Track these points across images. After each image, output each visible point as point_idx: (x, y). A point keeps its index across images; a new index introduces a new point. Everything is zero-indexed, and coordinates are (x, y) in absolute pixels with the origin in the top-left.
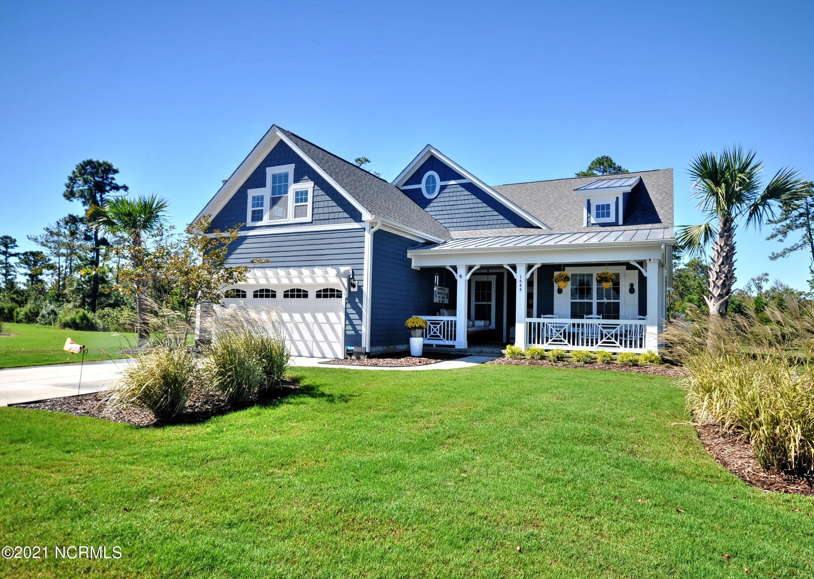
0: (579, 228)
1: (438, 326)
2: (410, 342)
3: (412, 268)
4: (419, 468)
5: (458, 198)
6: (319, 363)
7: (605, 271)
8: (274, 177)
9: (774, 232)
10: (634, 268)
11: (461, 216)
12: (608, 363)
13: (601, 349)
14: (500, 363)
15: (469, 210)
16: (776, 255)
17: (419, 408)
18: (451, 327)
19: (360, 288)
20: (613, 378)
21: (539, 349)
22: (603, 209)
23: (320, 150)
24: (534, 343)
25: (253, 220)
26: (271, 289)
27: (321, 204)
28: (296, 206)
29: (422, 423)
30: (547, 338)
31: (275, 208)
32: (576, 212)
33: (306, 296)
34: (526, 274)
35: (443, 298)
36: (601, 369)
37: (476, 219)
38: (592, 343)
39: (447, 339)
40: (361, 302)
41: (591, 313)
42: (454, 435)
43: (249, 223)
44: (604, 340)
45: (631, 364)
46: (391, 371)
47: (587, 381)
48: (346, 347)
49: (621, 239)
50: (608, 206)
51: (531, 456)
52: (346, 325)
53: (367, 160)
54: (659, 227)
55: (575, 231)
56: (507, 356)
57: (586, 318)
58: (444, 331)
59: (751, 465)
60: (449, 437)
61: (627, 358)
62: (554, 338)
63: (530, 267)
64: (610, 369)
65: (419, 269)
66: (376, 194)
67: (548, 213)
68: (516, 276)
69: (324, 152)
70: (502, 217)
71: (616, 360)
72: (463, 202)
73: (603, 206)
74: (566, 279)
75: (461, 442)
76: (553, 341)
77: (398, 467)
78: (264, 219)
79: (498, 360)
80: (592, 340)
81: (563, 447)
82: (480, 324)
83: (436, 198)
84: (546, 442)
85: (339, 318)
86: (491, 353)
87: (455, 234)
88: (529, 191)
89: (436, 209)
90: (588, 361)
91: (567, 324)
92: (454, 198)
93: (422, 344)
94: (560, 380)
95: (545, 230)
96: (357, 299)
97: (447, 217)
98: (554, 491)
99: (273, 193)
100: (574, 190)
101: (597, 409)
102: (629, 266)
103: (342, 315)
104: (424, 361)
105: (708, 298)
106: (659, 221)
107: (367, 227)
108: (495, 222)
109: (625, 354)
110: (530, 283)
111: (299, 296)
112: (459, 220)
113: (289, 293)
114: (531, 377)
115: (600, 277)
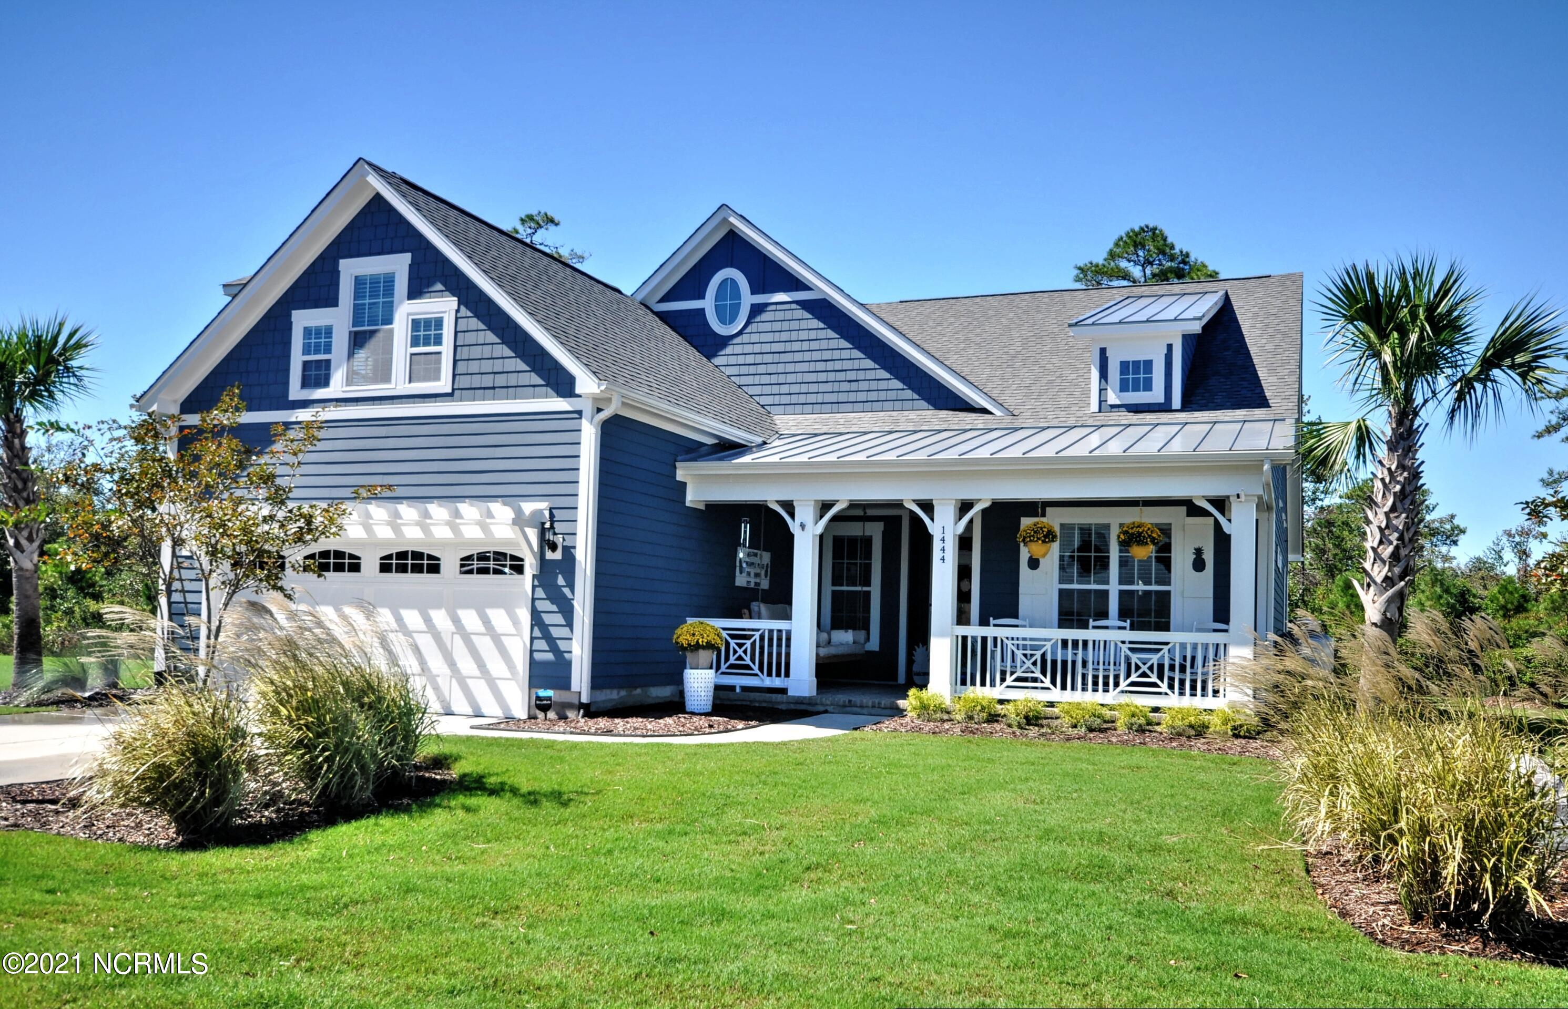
0: (1079, 414)
1: (748, 643)
2: (686, 681)
3: (688, 504)
4: (763, 915)
5: (794, 336)
6: (472, 727)
7: (1137, 520)
8: (359, 282)
9: (1554, 420)
10: (1204, 513)
11: (799, 378)
12: (1141, 730)
13: (1125, 699)
14: (895, 730)
15: (821, 366)
16: (1557, 476)
17: (733, 817)
18: (779, 645)
19: (569, 552)
20: (1151, 762)
21: (984, 698)
22: (1136, 371)
23: (468, 219)
24: (973, 683)
25: (306, 383)
26: (347, 551)
27: (476, 352)
28: (412, 355)
29: (748, 844)
30: (1003, 673)
31: (361, 355)
32: (1074, 376)
33: (434, 568)
34: (956, 524)
35: (757, 575)
36: (1123, 742)
37: (836, 387)
38: (1106, 684)
39: (770, 674)
40: (571, 586)
41: (1104, 615)
42: (818, 866)
43: (295, 392)
44: (1133, 678)
45: (1193, 732)
46: (652, 745)
47: (1090, 767)
48: (534, 691)
49: (1176, 447)
50: (1148, 364)
51: (975, 898)
52: (532, 639)
53: (551, 221)
54: (1263, 417)
55: (1071, 422)
56: (910, 714)
57: (1094, 627)
58: (762, 653)
59: (1391, 914)
60: (808, 869)
61: (1183, 719)
62: (1019, 674)
63: (965, 507)
64: (1145, 744)
65: (703, 508)
66: (601, 328)
67: (1008, 375)
68: (934, 528)
69: (477, 223)
70: (899, 385)
71: (1158, 724)
72: (805, 346)
73: (1136, 364)
74: (1049, 536)
75: (835, 877)
76: (1018, 679)
77: (721, 915)
78: (333, 382)
79: (889, 724)
80: (1106, 678)
81: (1037, 884)
82: (844, 638)
83: (740, 333)
84: (1004, 877)
85: (516, 622)
86: (873, 707)
87: (785, 422)
88: (963, 319)
89: (741, 360)
90: (1095, 725)
91: (1050, 640)
92: (785, 336)
93: (711, 686)
94: (1033, 764)
95: (1001, 419)
96: (560, 577)
97: (765, 379)
98: (1019, 950)
99: (357, 321)
100: (1070, 325)
101: (1108, 821)
102: (1193, 510)
103: (525, 616)
104: (719, 724)
105: (1362, 586)
106: (1262, 402)
107: (588, 409)
108: (883, 395)
109: (1180, 710)
110: (964, 543)
111: (417, 569)
112: (795, 389)
113: (394, 562)
114: (968, 758)
115: (1125, 533)
